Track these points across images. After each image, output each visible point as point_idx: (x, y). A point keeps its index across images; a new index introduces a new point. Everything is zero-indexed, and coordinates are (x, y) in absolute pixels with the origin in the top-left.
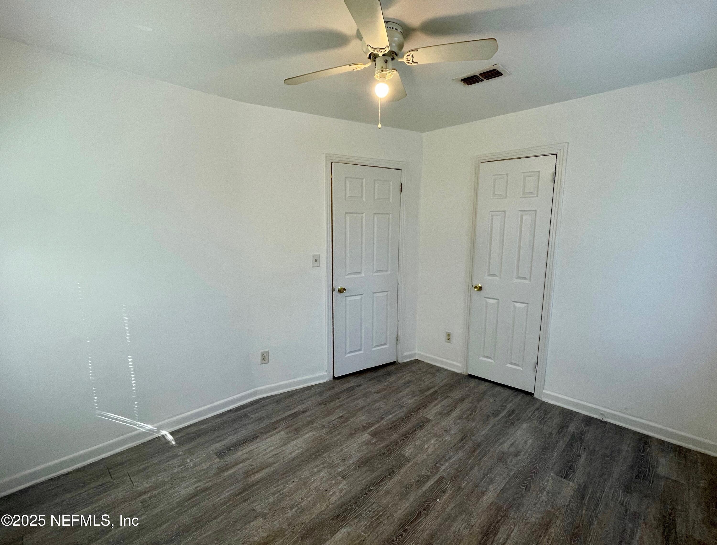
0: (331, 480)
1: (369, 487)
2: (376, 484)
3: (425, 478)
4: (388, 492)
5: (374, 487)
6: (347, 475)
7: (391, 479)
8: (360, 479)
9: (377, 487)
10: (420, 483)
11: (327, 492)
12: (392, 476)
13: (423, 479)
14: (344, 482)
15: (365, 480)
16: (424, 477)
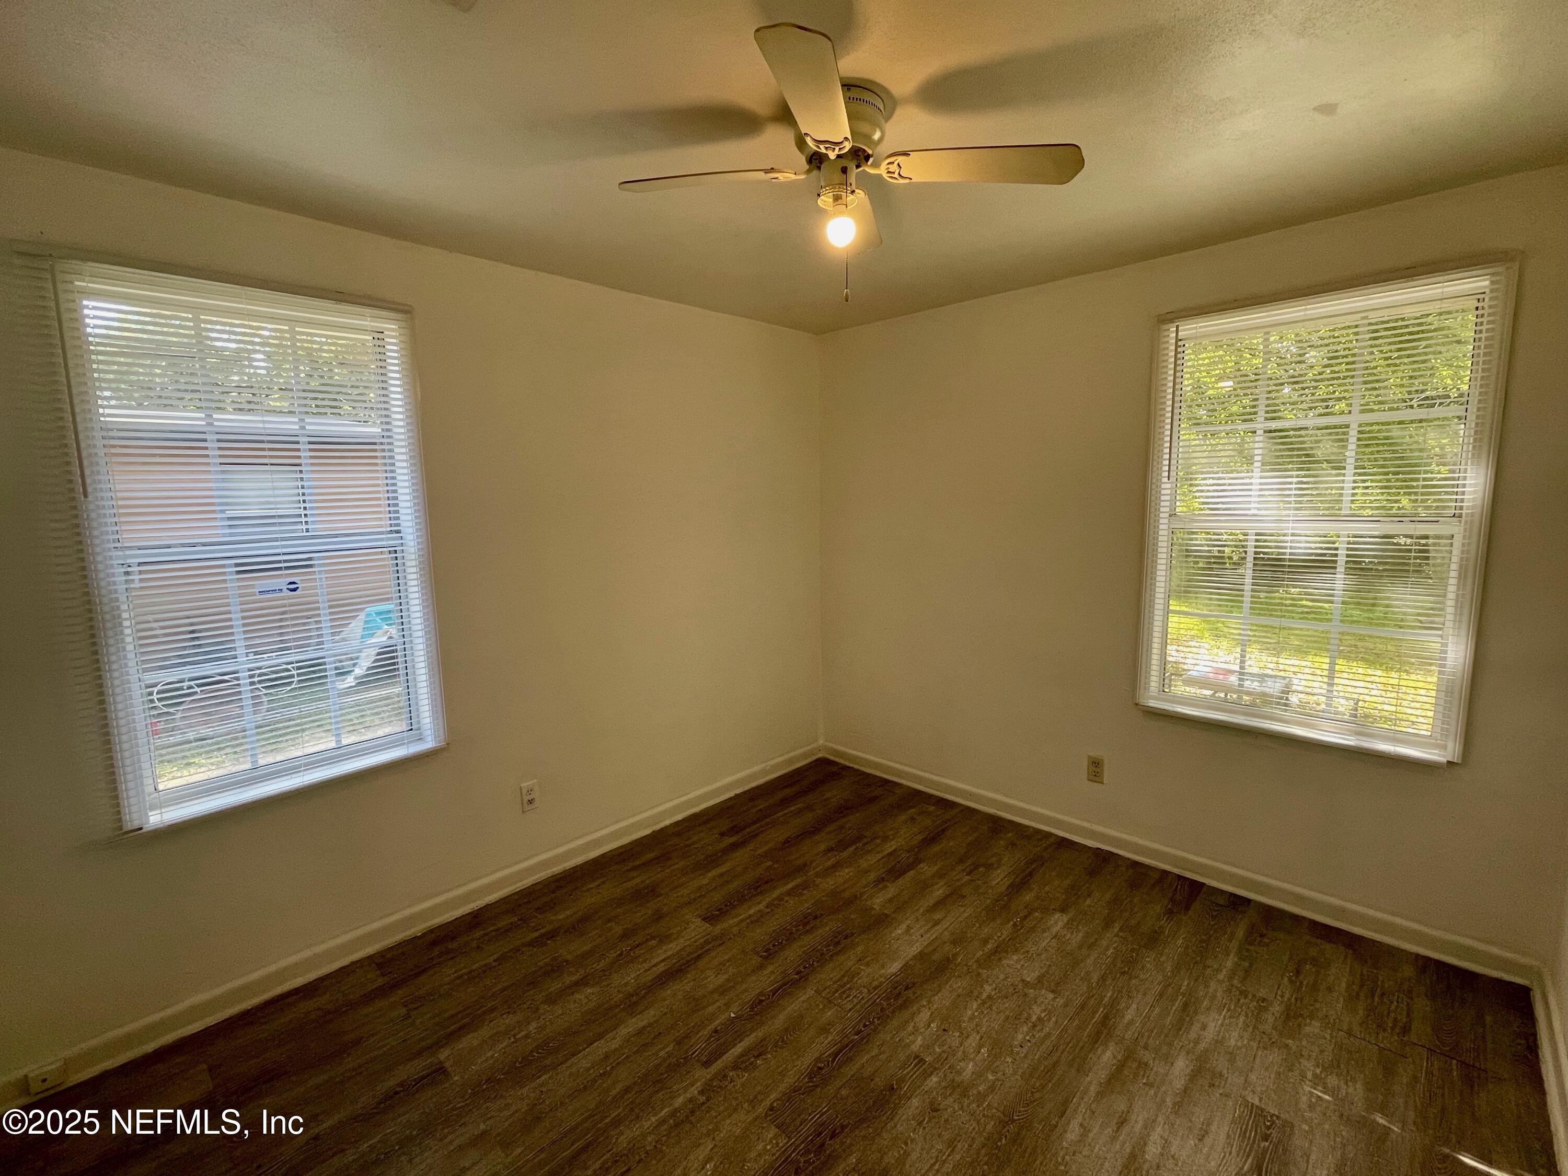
0: (944, 1052)
1: (863, 1039)
2: (847, 1046)
3: (742, 1062)
4: (824, 1030)
5: (852, 1041)
6: (915, 1066)
7: (818, 1060)
8: (883, 1057)
9: (846, 1041)
10: (759, 1051)
11: (943, 1027)
12: (815, 1065)
13: (749, 1059)
14: (915, 1048)
15: (873, 1054)
16: (743, 1066)
